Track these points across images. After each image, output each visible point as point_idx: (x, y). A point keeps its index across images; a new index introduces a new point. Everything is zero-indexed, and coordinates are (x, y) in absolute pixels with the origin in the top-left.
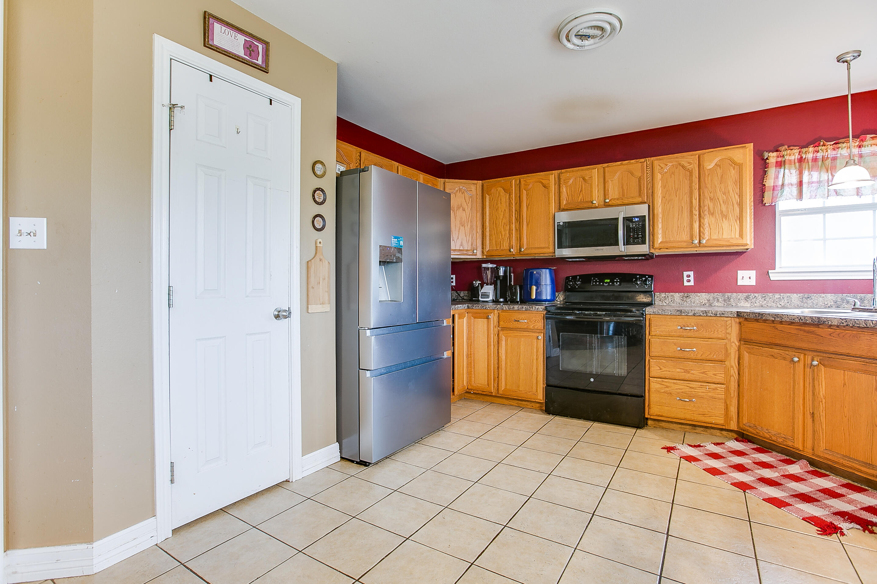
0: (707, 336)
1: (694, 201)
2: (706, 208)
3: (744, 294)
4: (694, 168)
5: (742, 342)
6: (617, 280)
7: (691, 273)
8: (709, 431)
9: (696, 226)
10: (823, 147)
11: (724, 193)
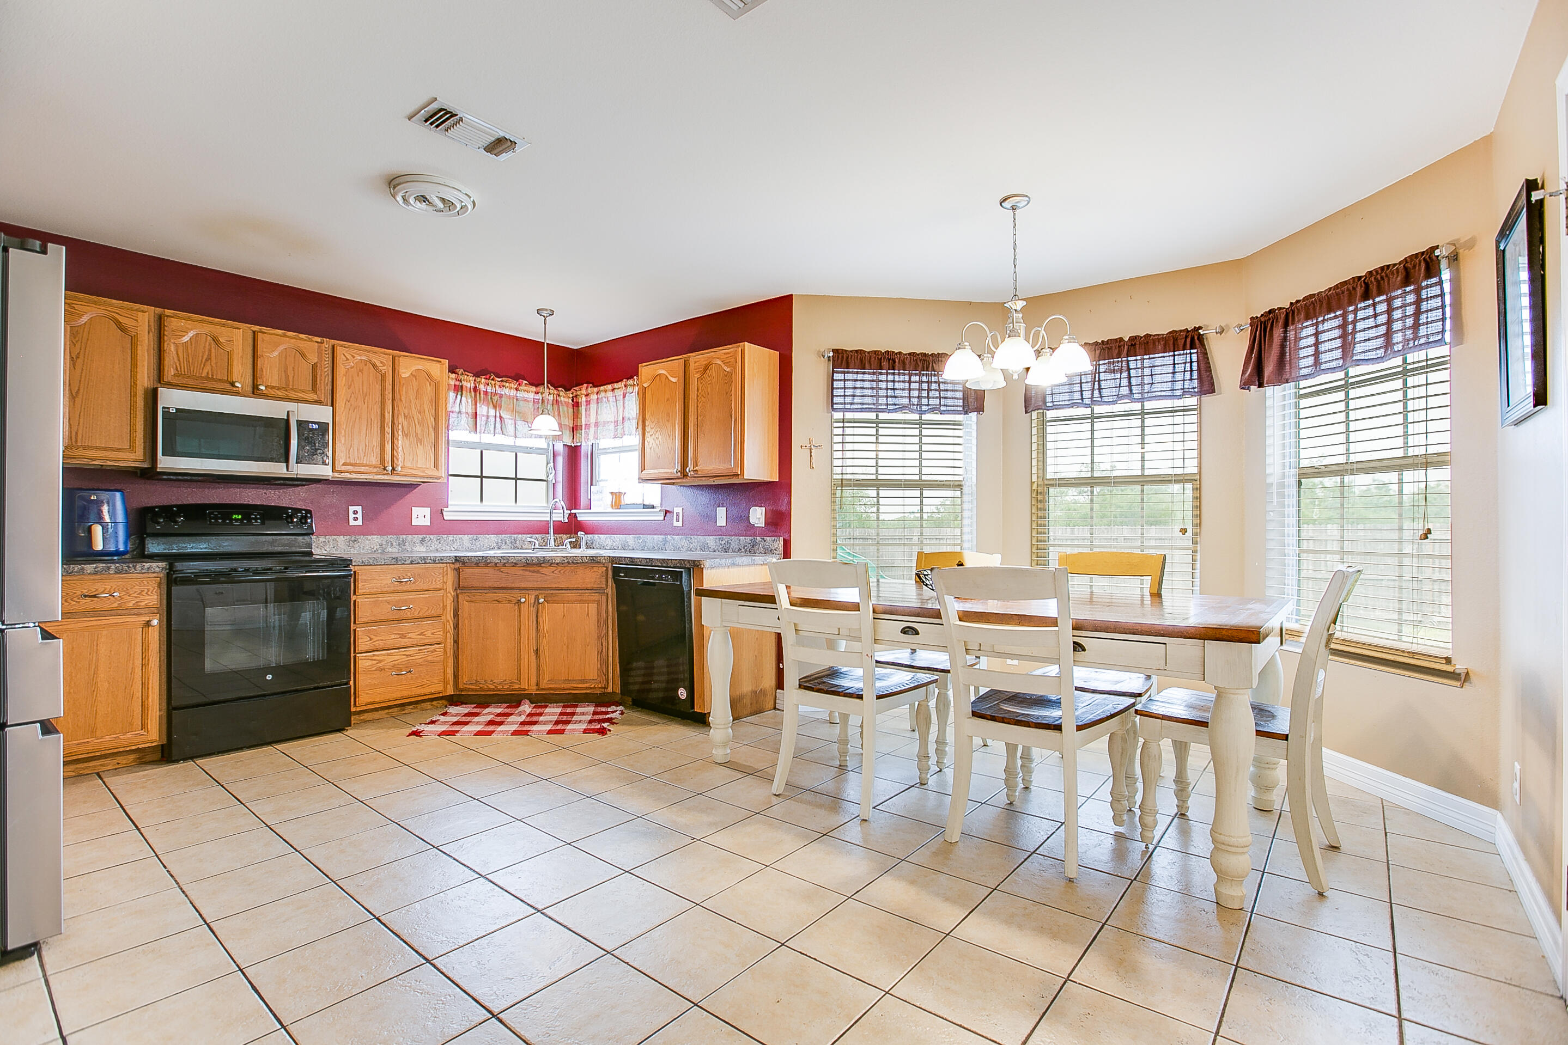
0: (425, 588)
1: (386, 414)
2: (400, 427)
3: (420, 536)
4: (388, 371)
5: (459, 591)
6: (256, 516)
7: (359, 509)
8: (419, 706)
9: (388, 447)
10: (493, 382)
11: (420, 413)
